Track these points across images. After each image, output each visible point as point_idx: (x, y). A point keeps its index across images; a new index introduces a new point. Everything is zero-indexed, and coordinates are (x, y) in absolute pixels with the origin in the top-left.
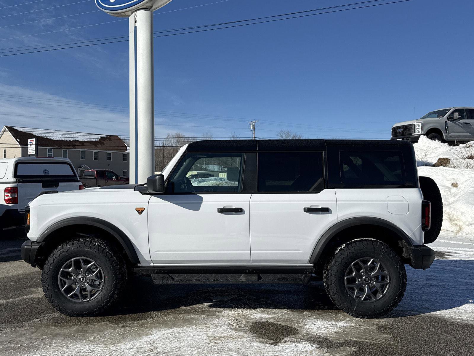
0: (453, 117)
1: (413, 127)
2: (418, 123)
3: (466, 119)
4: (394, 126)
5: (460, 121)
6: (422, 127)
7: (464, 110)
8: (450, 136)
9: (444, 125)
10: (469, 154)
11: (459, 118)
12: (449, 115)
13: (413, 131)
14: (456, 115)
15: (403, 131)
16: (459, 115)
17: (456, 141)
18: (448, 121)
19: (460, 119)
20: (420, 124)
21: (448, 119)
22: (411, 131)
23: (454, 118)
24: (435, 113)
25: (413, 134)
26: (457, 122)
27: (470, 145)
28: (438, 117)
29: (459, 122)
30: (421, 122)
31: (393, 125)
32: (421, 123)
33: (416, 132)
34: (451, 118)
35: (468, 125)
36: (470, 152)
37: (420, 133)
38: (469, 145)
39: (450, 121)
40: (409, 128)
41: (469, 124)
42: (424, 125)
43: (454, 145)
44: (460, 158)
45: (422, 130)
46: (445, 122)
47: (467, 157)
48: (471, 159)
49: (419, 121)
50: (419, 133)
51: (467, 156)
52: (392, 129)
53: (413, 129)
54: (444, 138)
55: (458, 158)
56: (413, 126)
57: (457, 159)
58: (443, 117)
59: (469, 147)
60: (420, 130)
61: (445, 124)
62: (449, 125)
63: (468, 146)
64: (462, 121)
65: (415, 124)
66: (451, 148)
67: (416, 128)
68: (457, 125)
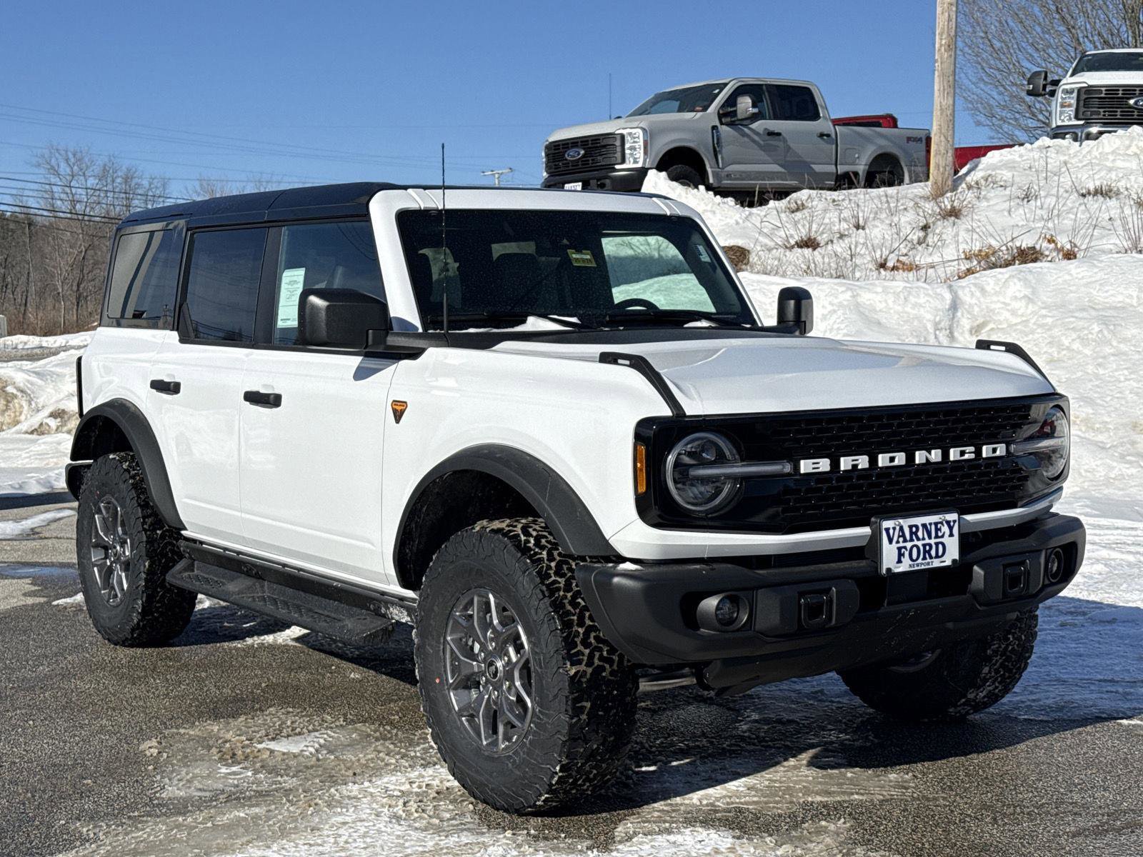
0: (736, 111)
1: (618, 143)
2: (633, 131)
3: (770, 119)
4: (551, 139)
5: (754, 126)
6: (645, 142)
7: (764, 87)
8: (727, 176)
9: (710, 136)
10: (803, 233)
11: (754, 114)
12: (723, 106)
13: (618, 155)
14: (745, 104)
15: (584, 156)
16: (754, 106)
17: (757, 189)
18: (722, 123)
19: (754, 118)
20: (640, 132)
21: (720, 116)
22: (611, 155)
23: (740, 116)
24: (673, 95)
25: (617, 167)
26: (745, 129)
27: (799, 202)
28: (680, 110)
29: (750, 129)
30: (643, 125)
31: (550, 134)
32: (642, 128)
33: (627, 161)
34: (728, 114)
35: (777, 137)
36: (804, 226)
37: (640, 165)
38: (796, 203)
39: (727, 124)
40: (604, 146)
41: (779, 134)
42: (651, 138)
43: (751, 205)
44: (777, 244)
45: (646, 153)
46: (714, 128)
47: (796, 243)
48: (810, 250)
49: (635, 124)
50: (635, 162)
51: (797, 238)
52: (547, 147)
53: (619, 149)
54: (711, 181)
55: (771, 244)
56: (618, 137)
57: (770, 250)
58: (705, 109)
59: (798, 210)
60: (640, 154)
61: (713, 133)
62: (723, 136)
63: (793, 206)
64: (758, 125)
65: (624, 132)
66: (747, 213)
67: (627, 146)
68: (746, 139)
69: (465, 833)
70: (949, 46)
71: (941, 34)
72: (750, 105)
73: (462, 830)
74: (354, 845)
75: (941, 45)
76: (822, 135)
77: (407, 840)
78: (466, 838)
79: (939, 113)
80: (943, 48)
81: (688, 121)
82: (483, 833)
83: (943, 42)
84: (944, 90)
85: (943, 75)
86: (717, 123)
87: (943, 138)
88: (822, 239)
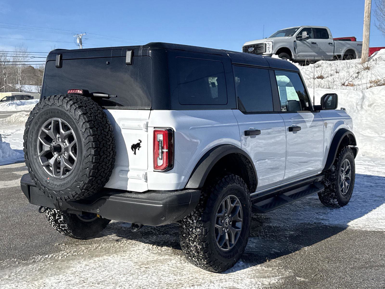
0: (302, 36)
1: (264, 46)
2: (269, 42)
3: (313, 38)
4: (245, 45)
5: (307, 41)
6: (273, 46)
7: (312, 29)
8: (298, 56)
9: (293, 43)
10: (319, 74)
11: (307, 37)
12: (298, 35)
13: (264, 50)
14: (305, 34)
15: (254, 50)
16: (307, 35)
17: (306, 60)
18: (297, 40)
19: (308, 38)
20: (271, 43)
21: (297, 38)
22: (262, 50)
23: (303, 38)
24: (283, 31)
25: (264, 53)
26: (305, 42)
27: (319, 65)
28: (285, 36)
29: (307, 42)
30: (272, 40)
31: (244, 44)
32: (272, 41)
33: (267, 51)
34: (299, 37)
35: (315, 44)
36: (320, 72)
37: (271, 53)
38: (318, 65)
39: (299, 40)
40: (260, 47)
41: (315, 43)
42: (274, 44)
43: (304, 65)
44: (311, 77)
45: (273, 49)
46: (295, 41)
47: (317, 77)
48: (321, 79)
49: (270, 40)
50: (269, 52)
51: (317, 76)
52: (243, 47)
53: (264, 48)
54: (293, 57)
55: (309, 77)
56: (264, 44)
57: (308, 79)
58: (292, 35)
59: (318, 67)
60: (271, 49)
61: (294, 43)
62: (297, 44)
63: (317, 66)
64: (310, 40)
65: (267, 43)
66: (302, 68)
67: (267, 47)
68: (305, 45)
69: (167, 255)
70: (368, 16)
71: (366, 12)
72: (306, 34)
73: (166, 255)
74: (134, 257)
75: (366, 16)
76: (329, 44)
77: (149, 257)
78: (167, 257)
79: (364, 37)
80: (366, 17)
81: (286, 39)
82: (172, 256)
83: (367, 15)
84: (366, 30)
85: (366, 25)
86: (296, 40)
87: (365, 45)
88: (325, 76)
